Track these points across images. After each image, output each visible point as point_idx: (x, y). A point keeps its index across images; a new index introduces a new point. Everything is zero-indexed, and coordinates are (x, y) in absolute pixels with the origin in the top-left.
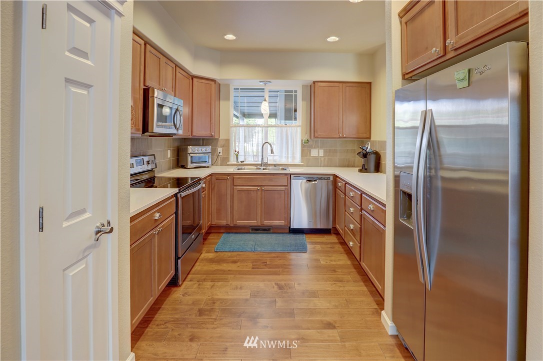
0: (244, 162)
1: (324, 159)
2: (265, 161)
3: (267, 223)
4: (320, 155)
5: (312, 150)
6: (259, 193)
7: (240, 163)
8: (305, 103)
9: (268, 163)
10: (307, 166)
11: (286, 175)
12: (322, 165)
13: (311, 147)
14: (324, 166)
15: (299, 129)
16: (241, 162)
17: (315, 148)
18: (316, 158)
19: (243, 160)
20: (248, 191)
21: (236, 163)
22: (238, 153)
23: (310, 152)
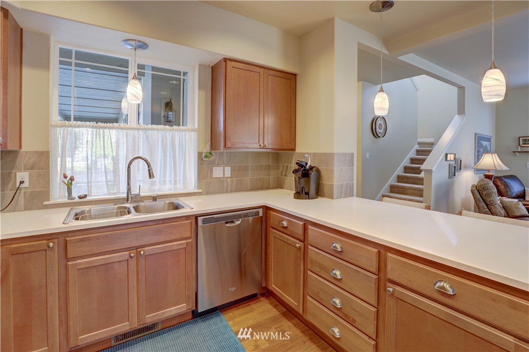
0: (85, 196)
1: (232, 181)
2: (135, 191)
3: (150, 318)
4: (226, 175)
5: (214, 168)
6: (133, 263)
7: (77, 200)
8: (203, 93)
9: (142, 194)
10: (208, 193)
11: (187, 217)
12: (229, 189)
13: (213, 164)
14: (231, 191)
15: (193, 136)
16: (80, 197)
17: (218, 165)
18: (220, 180)
19: (82, 193)
20: (107, 265)
21: (66, 200)
22: (72, 179)
23: (211, 172)
